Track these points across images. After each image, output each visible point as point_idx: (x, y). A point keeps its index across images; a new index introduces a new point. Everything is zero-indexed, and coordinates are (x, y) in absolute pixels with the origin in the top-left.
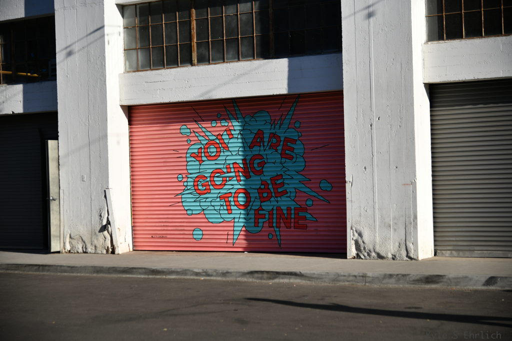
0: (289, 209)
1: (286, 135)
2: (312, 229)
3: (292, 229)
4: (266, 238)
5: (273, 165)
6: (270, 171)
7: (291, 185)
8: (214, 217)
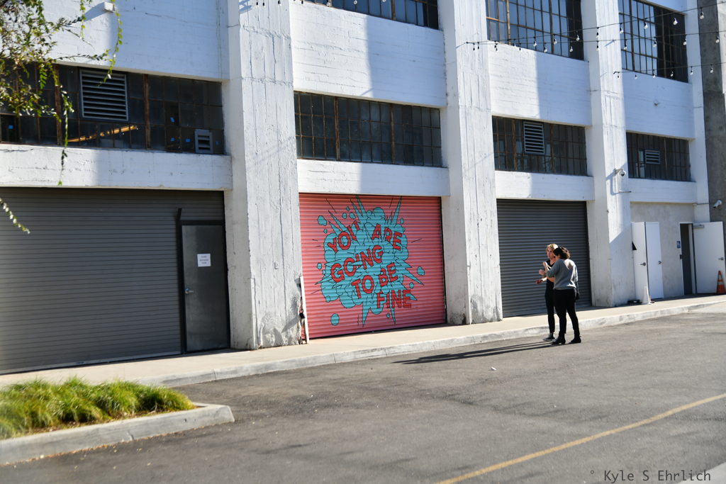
0: (399, 292)
1: (396, 229)
2: (414, 307)
3: (402, 308)
4: (385, 317)
5: (387, 254)
6: (387, 259)
7: (401, 271)
8: (348, 302)
